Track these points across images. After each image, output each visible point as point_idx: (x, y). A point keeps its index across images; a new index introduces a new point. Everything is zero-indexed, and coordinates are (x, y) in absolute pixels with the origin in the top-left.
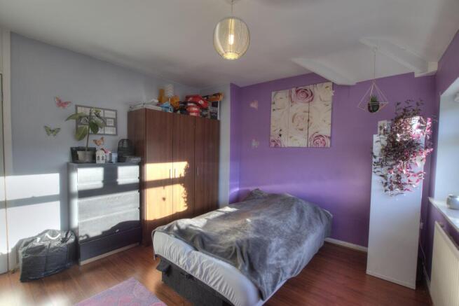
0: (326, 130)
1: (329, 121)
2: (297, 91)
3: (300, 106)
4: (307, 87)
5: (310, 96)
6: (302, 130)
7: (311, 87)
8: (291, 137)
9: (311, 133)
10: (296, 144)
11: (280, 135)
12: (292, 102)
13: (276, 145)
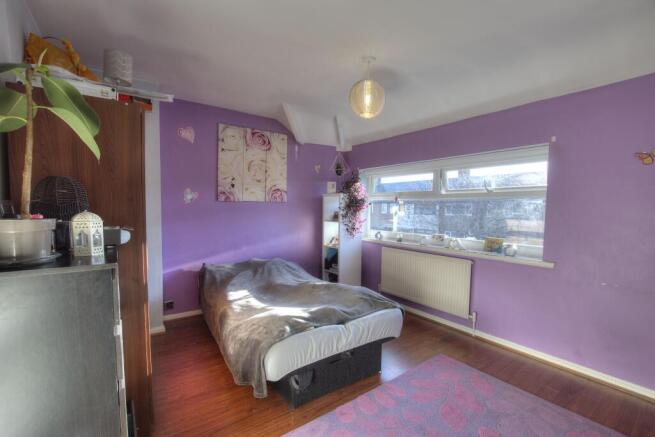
0: (283, 185)
1: (285, 175)
2: (253, 134)
3: (256, 153)
4: (265, 133)
5: (267, 144)
6: (259, 181)
7: (267, 134)
8: (247, 189)
9: (269, 186)
10: (252, 198)
11: (233, 186)
12: (248, 145)
13: (227, 198)
